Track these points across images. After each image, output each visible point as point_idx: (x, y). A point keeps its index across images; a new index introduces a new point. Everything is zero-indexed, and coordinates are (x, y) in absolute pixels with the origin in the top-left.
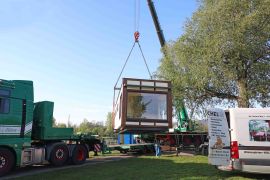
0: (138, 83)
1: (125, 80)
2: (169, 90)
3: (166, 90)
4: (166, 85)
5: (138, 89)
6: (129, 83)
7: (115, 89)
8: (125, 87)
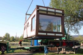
0: (45, 9)
1: (38, 7)
2: (63, 15)
3: (61, 15)
4: (61, 12)
5: (46, 13)
6: (40, 8)
7: (26, 14)
8: (38, 11)
